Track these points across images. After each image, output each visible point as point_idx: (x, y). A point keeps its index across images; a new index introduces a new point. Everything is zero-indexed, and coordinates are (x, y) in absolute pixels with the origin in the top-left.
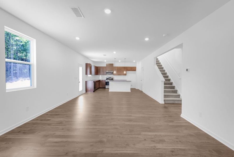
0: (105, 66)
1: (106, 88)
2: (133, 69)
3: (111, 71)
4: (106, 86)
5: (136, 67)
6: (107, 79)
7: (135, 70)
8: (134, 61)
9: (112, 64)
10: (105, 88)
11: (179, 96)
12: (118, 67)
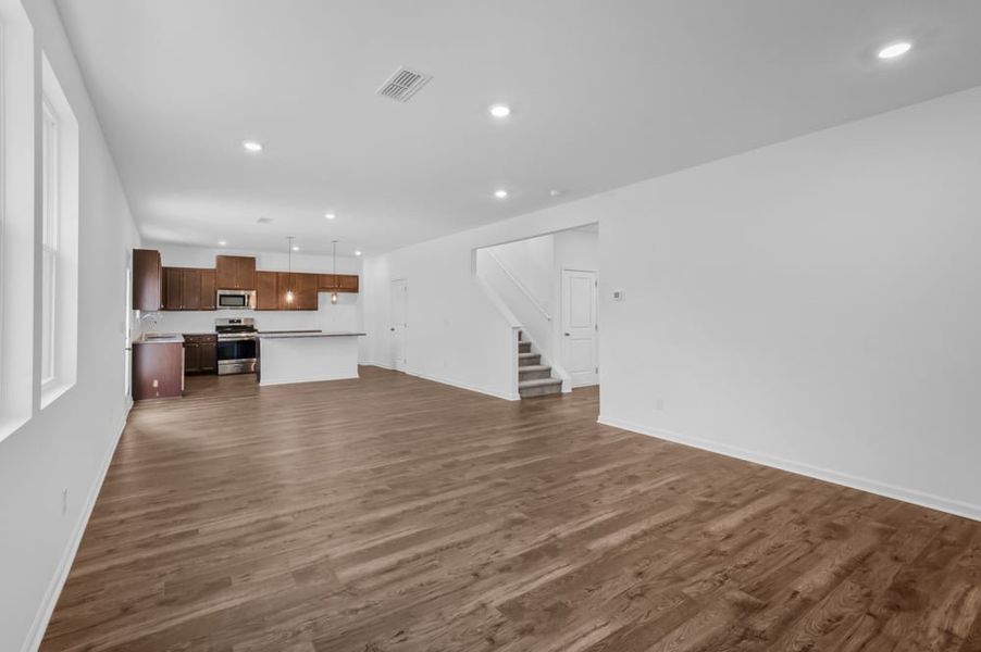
0: (212, 265)
1: (220, 372)
2: (349, 284)
3: (242, 293)
4: (220, 362)
5: (356, 278)
6: (220, 329)
7: (355, 290)
8: (358, 253)
9: (251, 261)
10: (215, 372)
11: (547, 372)
12: (277, 273)
